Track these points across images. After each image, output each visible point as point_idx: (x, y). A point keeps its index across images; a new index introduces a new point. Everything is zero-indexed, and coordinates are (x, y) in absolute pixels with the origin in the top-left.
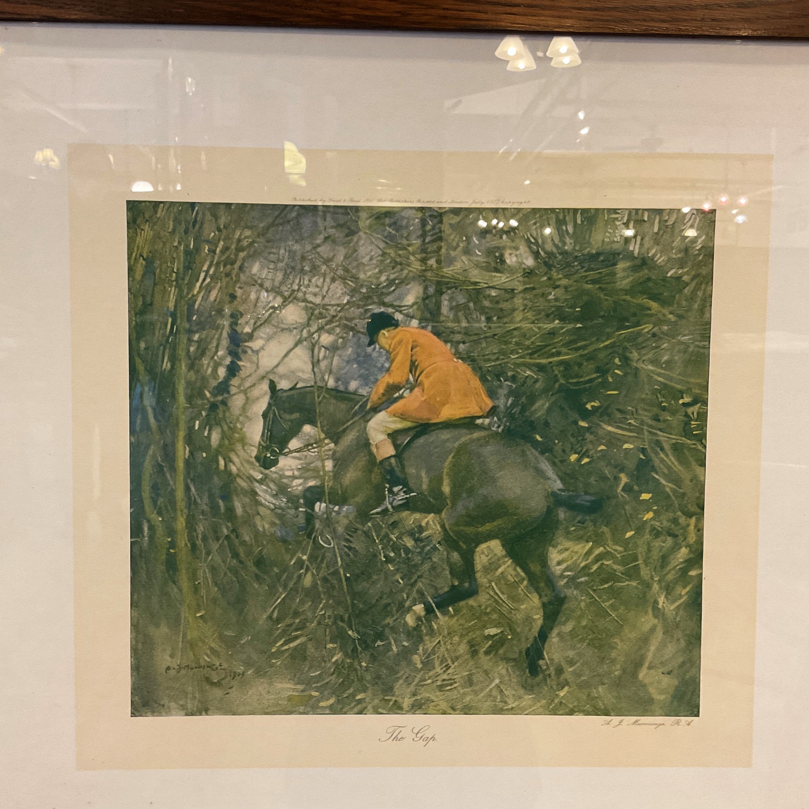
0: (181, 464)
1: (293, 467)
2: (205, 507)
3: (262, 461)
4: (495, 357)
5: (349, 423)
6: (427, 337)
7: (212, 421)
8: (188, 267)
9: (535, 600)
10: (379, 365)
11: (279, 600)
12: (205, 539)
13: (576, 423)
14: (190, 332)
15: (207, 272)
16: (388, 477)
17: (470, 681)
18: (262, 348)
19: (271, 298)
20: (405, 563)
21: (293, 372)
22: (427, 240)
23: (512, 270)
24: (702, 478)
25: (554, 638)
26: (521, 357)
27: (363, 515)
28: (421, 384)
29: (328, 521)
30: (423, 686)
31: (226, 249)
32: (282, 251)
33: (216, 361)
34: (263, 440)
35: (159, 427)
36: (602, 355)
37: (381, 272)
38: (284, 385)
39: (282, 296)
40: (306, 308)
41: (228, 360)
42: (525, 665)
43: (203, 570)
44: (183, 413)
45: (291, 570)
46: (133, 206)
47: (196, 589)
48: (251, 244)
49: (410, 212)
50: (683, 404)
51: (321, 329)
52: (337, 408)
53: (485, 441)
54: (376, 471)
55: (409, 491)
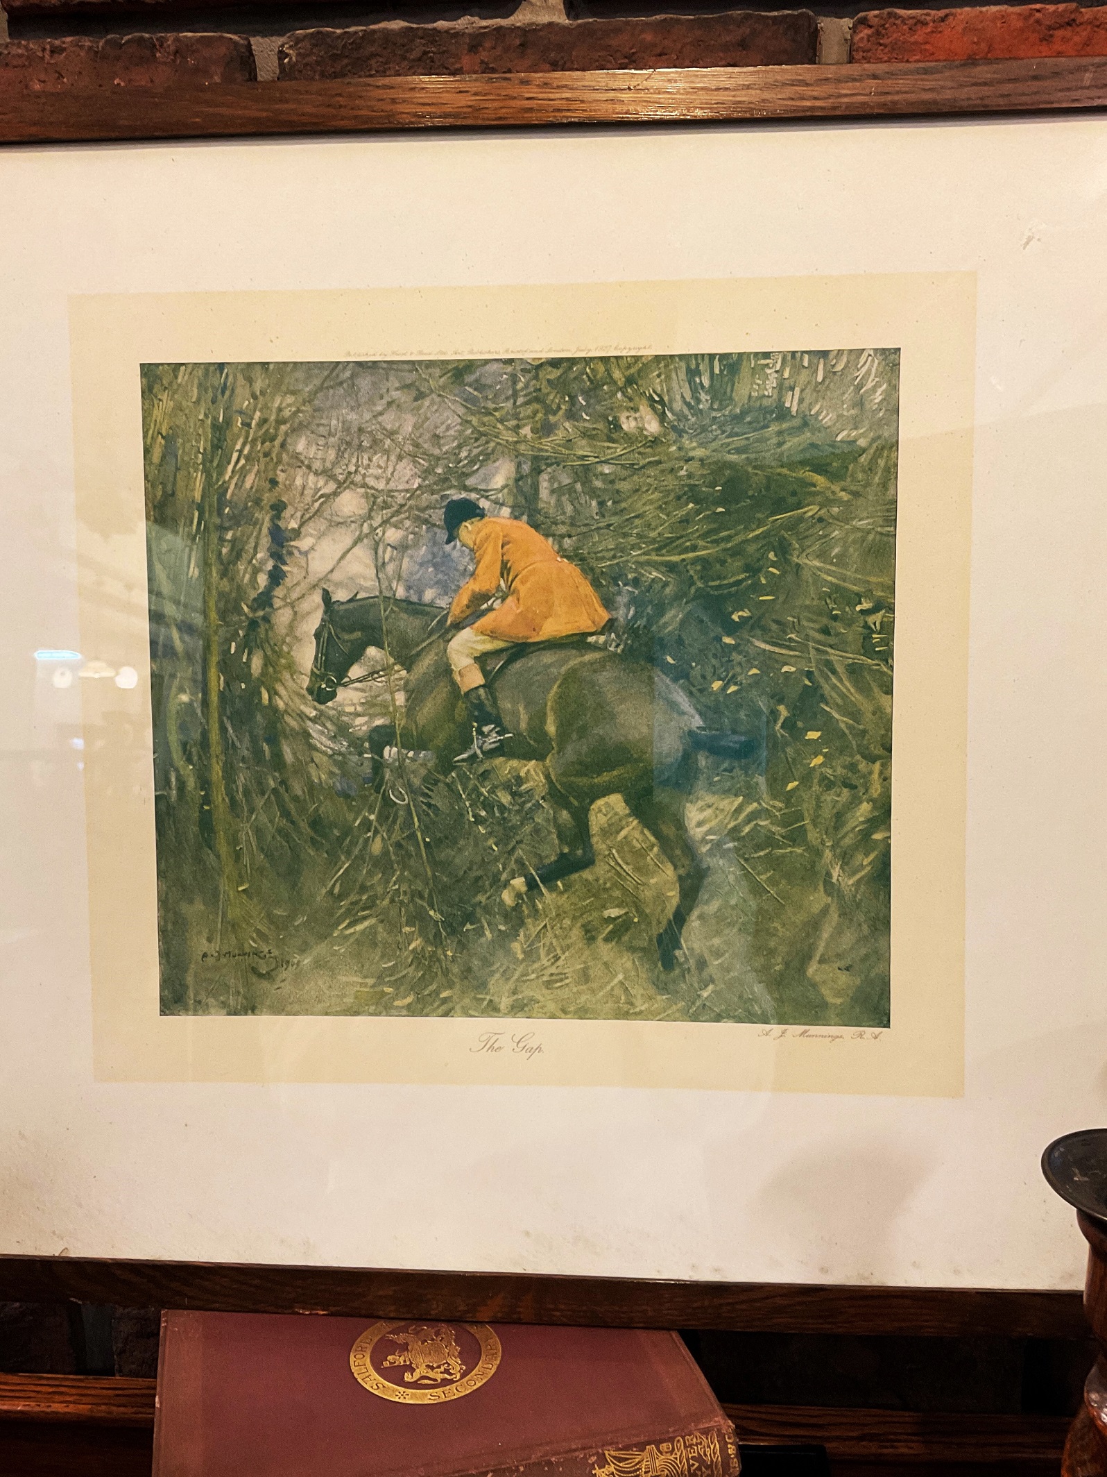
0: (213, 698)
1: (355, 701)
2: (246, 753)
3: (316, 692)
4: (610, 554)
5: (424, 644)
6: (521, 529)
7: (248, 644)
8: (217, 446)
9: (669, 872)
10: (462, 568)
11: (342, 871)
12: (247, 793)
13: (718, 639)
14: (222, 529)
15: (241, 451)
16: (476, 713)
17: (585, 976)
18: (312, 548)
19: (321, 483)
20: (499, 824)
21: (351, 578)
22: (520, 401)
23: (629, 439)
24: (888, 710)
25: (694, 922)
26: (644, 554)
27: (446, 765)
28: (515, 592)
29: (400, 770)
30: (525, 981)
31: (264, 421)
32: (334, 422)
33: (254, 565)
34: (316, 667)
35: (186, 650)
36: (751, 549)
37: (460, 447)
38: (341, 595)
39: (336, 480)
40: (366, 496)
41: (270, 565)
42: (657, 955)
43: (246, 832)
44: (216, 633)
45: (356, 832)
46: (148, 371)
47: (238, 856)
48: (295, 414)
49: (495, 366)
50: (862, 611)
51: (385, 522)
52: (409, 625)
53: (601, 665)
54: (461, 705)
55: (503, 731)
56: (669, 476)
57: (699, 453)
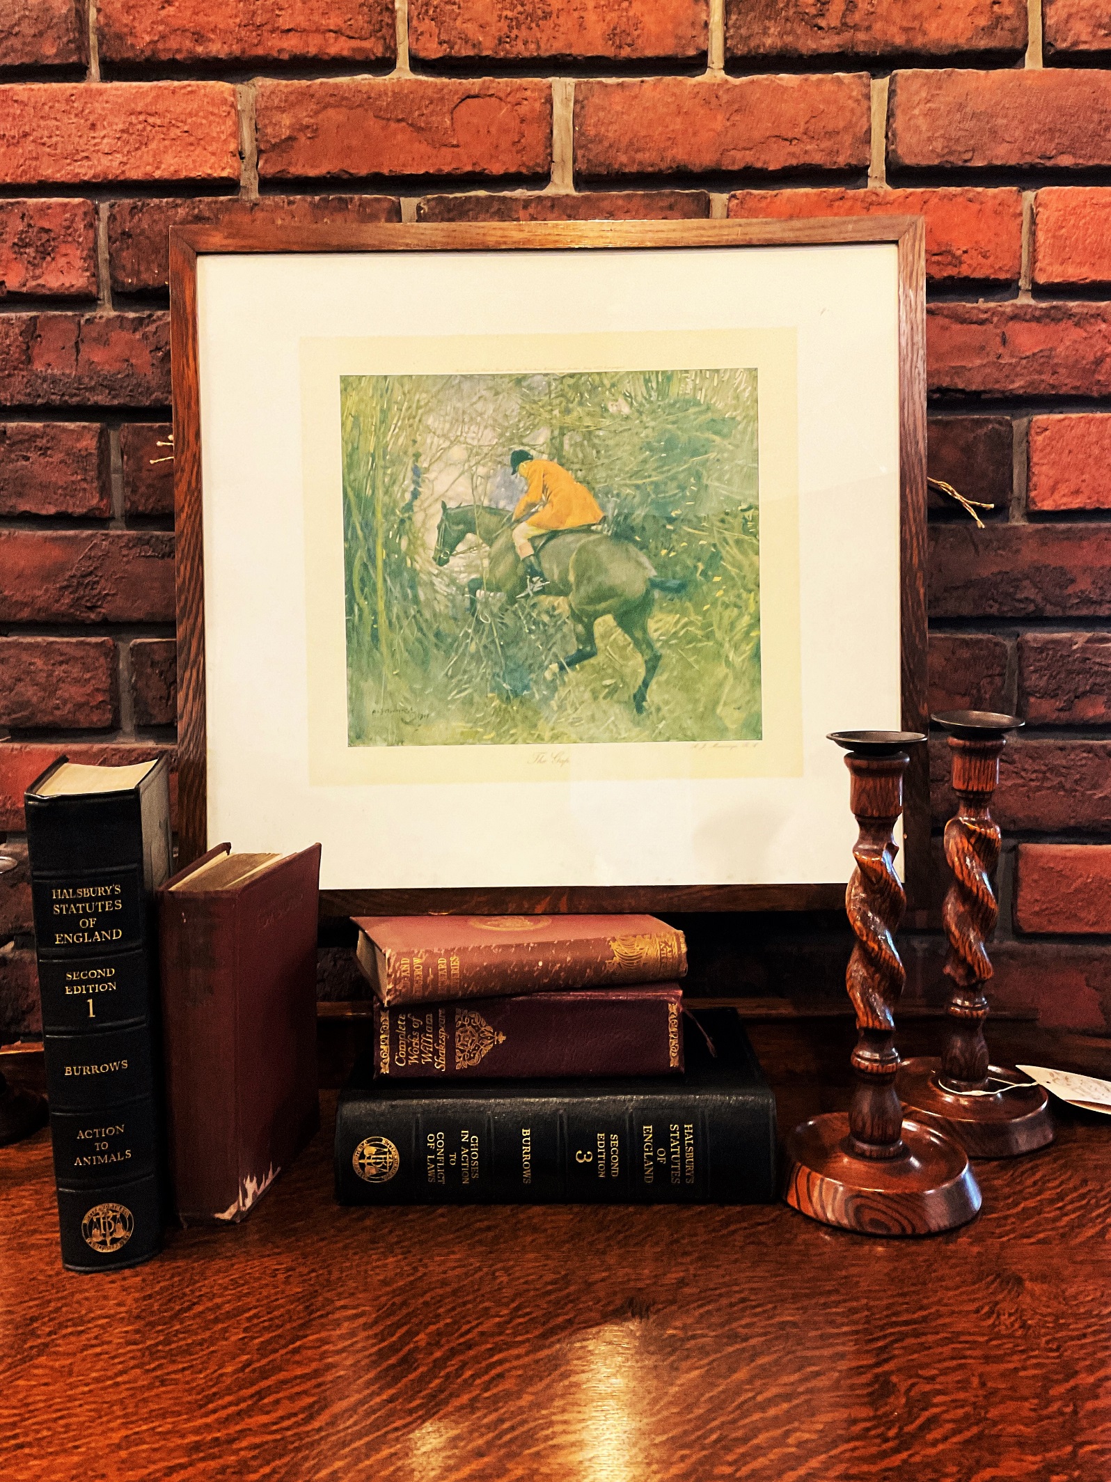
0: (380, 563)
1: (460, 565)
2: (397, 594)
3: (438, 560)
4: (603, 480)
5: (500, 532)
6: (554, 466)
7: (399, 533)
8: (382, 422)
11: (452, 662)
12: (398, 617)
13: (664, 527)
14: (385, 468)
15: (396, 424)
16: (529, 571)
17: (593, 718)
18: (436, 478)
19: (441, 441)
20: (543, 633)
21: (458, 495)
22: (552, 396)
23: (612, 416)
24: (757, 562)
25: (653, 685)
26: (622, 480)
27: (512, 600)
28: (551, 502)
29: (486, 604)
30: (558, 723)
31: (410, 407)
32: (449, 408)
33: (403, 488)
34: (438, 545)
35: (364, 536)
36: (681, 476)
37: (519, 421)
38: (451, 505)
39: (450, 440)
40: (467, 449)
41: (412, 488)
43: (398, 640)
44: (381, 526)
45: (460, 640)
46: (344, 380)
47: (393, 654)
48: (427, 404)
49: (539, 377)
50: (742, 510)
51: (478, 463)
52: (491, 521)
53: (599, 542)
54: (520, 566)
55: (545, 580)
56: (636, 437)
57: (652, 424)
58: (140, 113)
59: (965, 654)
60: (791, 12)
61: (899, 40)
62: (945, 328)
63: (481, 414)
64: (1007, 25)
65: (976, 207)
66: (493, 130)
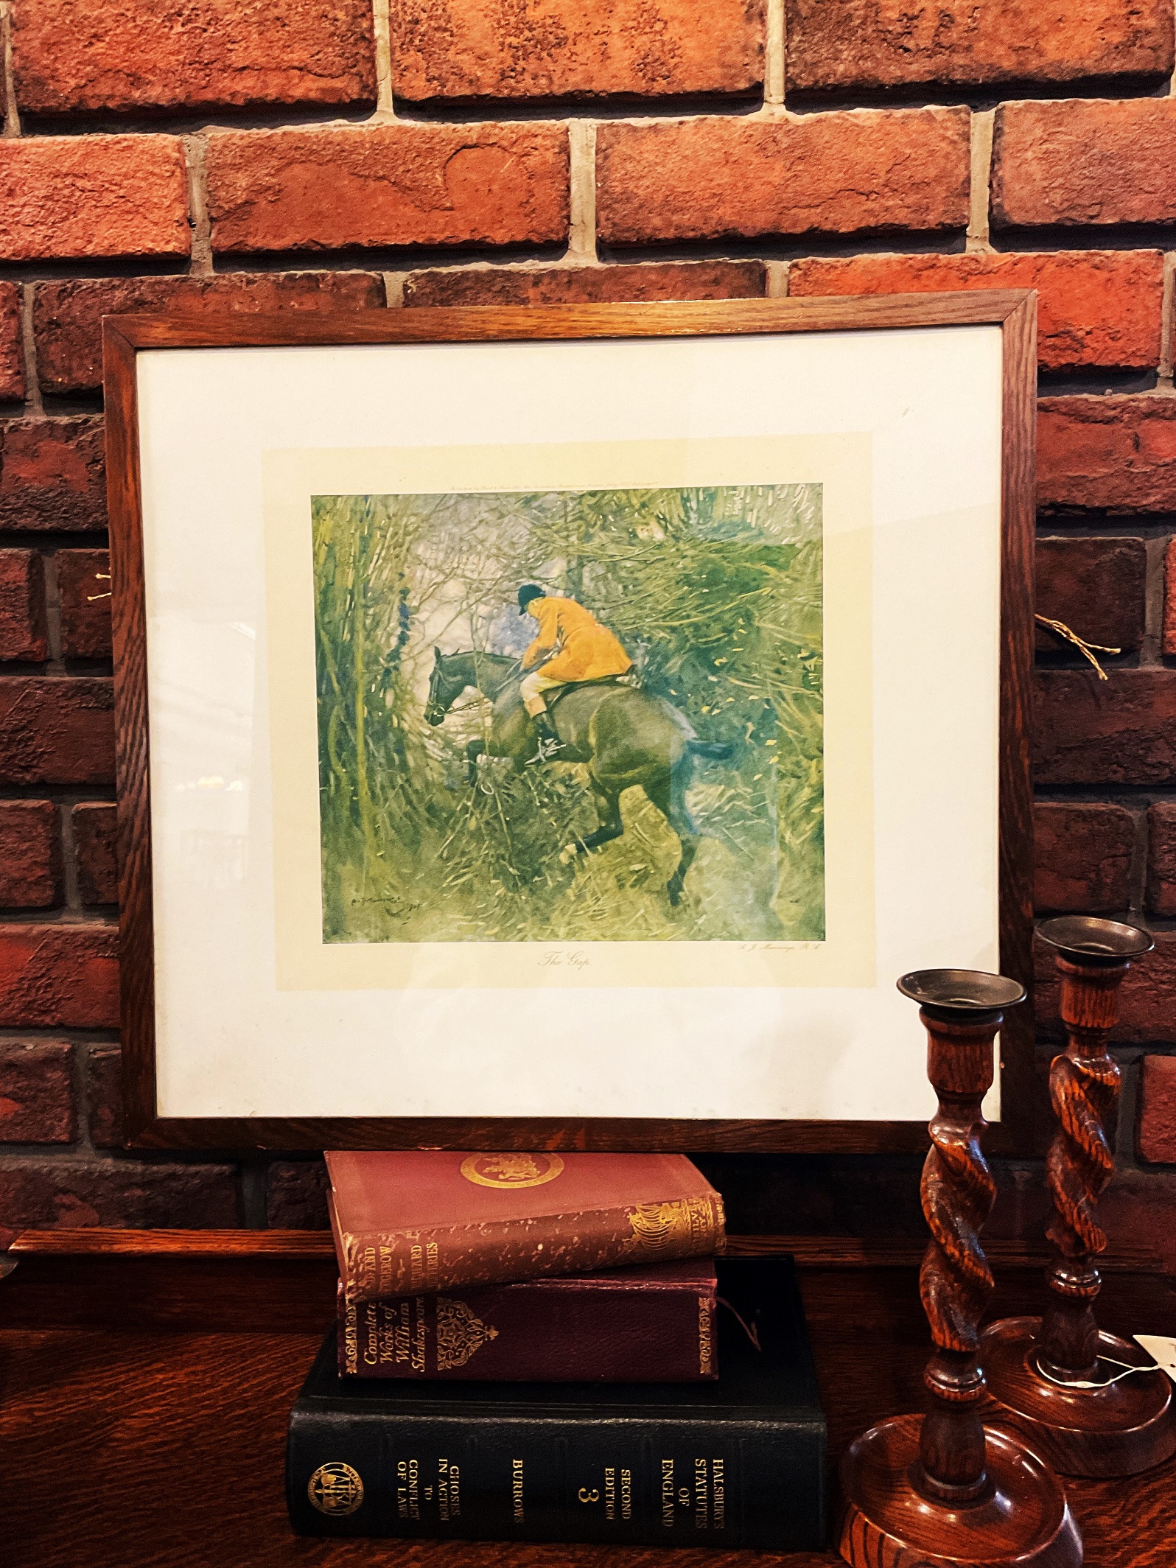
0: (360, 723)
1: (457, 724)
2: (383, 761)
3: (430, 718)
4: (632, 621)
5: (505, 684)
6: (571, 605)
7: (384, 686)
8: (362, 552)
11: (448, 841)
12: (383, 788)
13: (706, 678)
14: (366, 607)
15: (379, 554)
16: (541, 731)
17: (618, 911)
18: (428, 619)
19: (434, 575)
20: (557, 807)
21: (454, 639)
22: (569, 519)
23: (642, 543)
24: (820, 725)
25: (691, 872)
26: (655, 621)
27: (520, 767)
28: (567, 648)
29: (488, 771)
30: (576, 916)
31: (395, 534)
32: (443, 534)
33: (388, 631)
34: (430, 700)
35: (342, 690)
36: (727, 617)
37: (529, 549)
38: (446, 651)
39: (444, 573)
40: (465, 583)
41: (399, 631)
43: (382, 815)
44: (362, 677)
45: (458, 814)
46: (316, 500)
47: (376, 832)
48: (416, 530)
49: (553, 496)
50: (802, 658)
51: (477, 601)
52: (494, 670)
53: (627, 696)
54: (530, 725)
55: (559, 743)
56: (671, 569)
57: (691, 552)
58: (66, 175)
59: (1082, 829)
60: (870, 30)
61: (1008, 63)
62: (1060, 429)
63: (482, 542)
64: (1148, 41)
65: (1103, 275)
66: (495, 187)
